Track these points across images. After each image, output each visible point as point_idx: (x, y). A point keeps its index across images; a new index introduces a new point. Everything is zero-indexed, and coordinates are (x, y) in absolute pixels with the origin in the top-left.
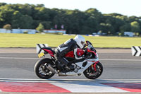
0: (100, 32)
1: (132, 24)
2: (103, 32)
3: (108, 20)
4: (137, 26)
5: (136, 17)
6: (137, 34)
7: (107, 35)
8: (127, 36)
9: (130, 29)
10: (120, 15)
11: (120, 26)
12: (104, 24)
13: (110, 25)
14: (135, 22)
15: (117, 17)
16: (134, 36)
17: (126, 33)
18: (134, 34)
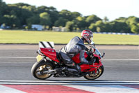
0: (4, 25)
1: (41, 15)
2: (6, 25)
3: (12, 11)
4: (47, 18)
5: (46, 7)
6: (47, 27)
7: (12, 28)
8: (36, 29)
9: (38, 22)
10: (27, 5)
11: (27, 17)
12: (8, 16)
13: (15, 17)
14: (45, 13)
15: (24, 7)
16: (43, 30)
17: (34, 26)
18: (43, 27)
